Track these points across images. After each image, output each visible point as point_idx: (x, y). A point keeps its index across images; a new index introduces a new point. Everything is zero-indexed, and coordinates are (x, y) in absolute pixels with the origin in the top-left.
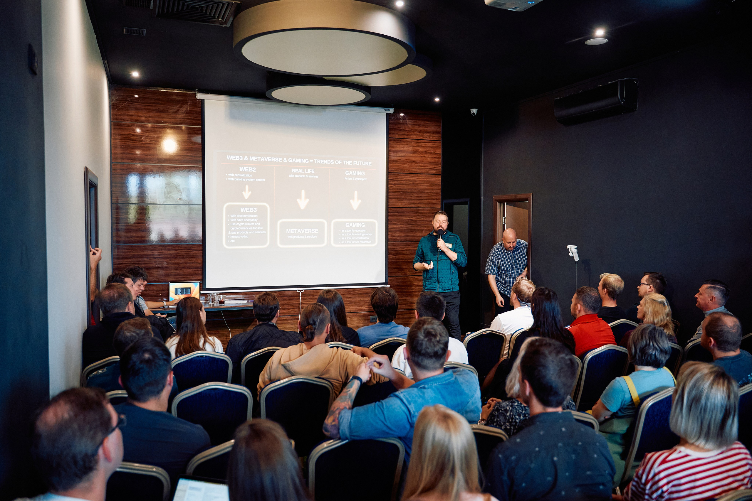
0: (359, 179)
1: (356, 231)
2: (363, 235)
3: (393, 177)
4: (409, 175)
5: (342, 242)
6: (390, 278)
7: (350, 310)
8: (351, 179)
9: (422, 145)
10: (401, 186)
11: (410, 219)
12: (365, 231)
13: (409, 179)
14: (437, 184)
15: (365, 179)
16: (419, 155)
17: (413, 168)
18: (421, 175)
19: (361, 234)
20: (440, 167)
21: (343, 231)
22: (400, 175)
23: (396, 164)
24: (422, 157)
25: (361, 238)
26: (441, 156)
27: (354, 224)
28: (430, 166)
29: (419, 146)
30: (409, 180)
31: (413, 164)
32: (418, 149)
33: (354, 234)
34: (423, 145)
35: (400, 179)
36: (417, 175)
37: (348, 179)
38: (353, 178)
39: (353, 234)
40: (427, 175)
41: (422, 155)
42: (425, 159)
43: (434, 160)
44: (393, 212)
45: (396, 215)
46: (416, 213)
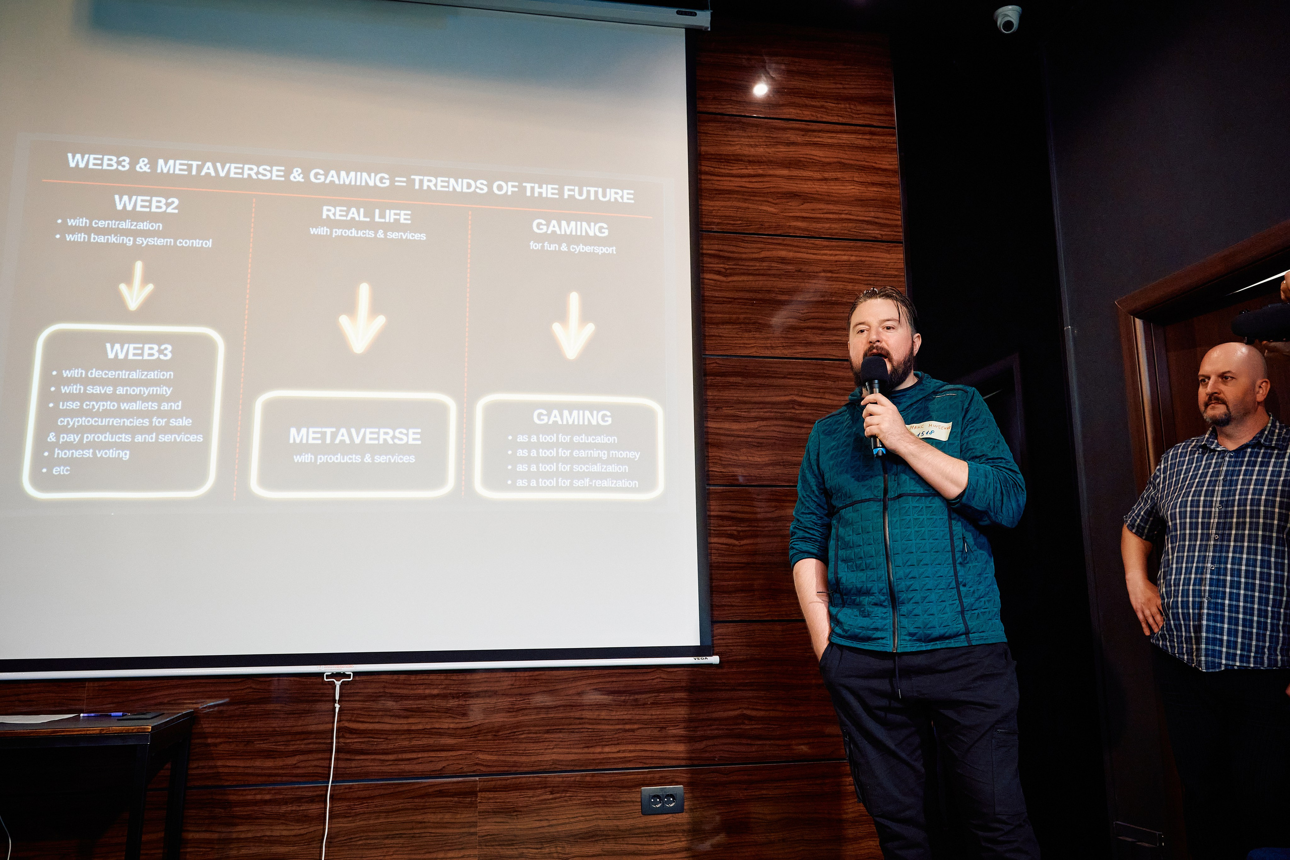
0: (588, 249)
1: (576, 439)
2: (605, 457)
3: (721, 247)
4: (780, 240)
5: (520, 483)
6: (720, 630)
7: (555, 762)
8: (553, 247)
9: (826, 139)
10: (751, 278)
11: (794, 402)
12: (613, 439)
13: (783, 254)
14: (891, 276)
15: (612, 250)
16: (818, 175)
17: (797, 218)
18: (826, 243)
19: (595, 453)
20: (897, 217)
21: (522, 439)
22: (747, 242)
23: (729, 204)
24: (826, 179)
25: (596, 468)
26: (896, 180)
27: (566, 413)
28: (860, 213)
29: (815, 144)
30: (783, 260)
31: (793, 204)
32: (814, 152)
33: (568, 453)
34: (830, 141)
35: (744, 256)
36: (812, 241)
37: (543, 247)
38: (564, 245)
39: (564, 453)
40: (852, 244)
41: (826, 175)
42: (835, 188)
43: (872, 192)
44: (723, 375)
45: (735, 386)
46: (816, 377)
